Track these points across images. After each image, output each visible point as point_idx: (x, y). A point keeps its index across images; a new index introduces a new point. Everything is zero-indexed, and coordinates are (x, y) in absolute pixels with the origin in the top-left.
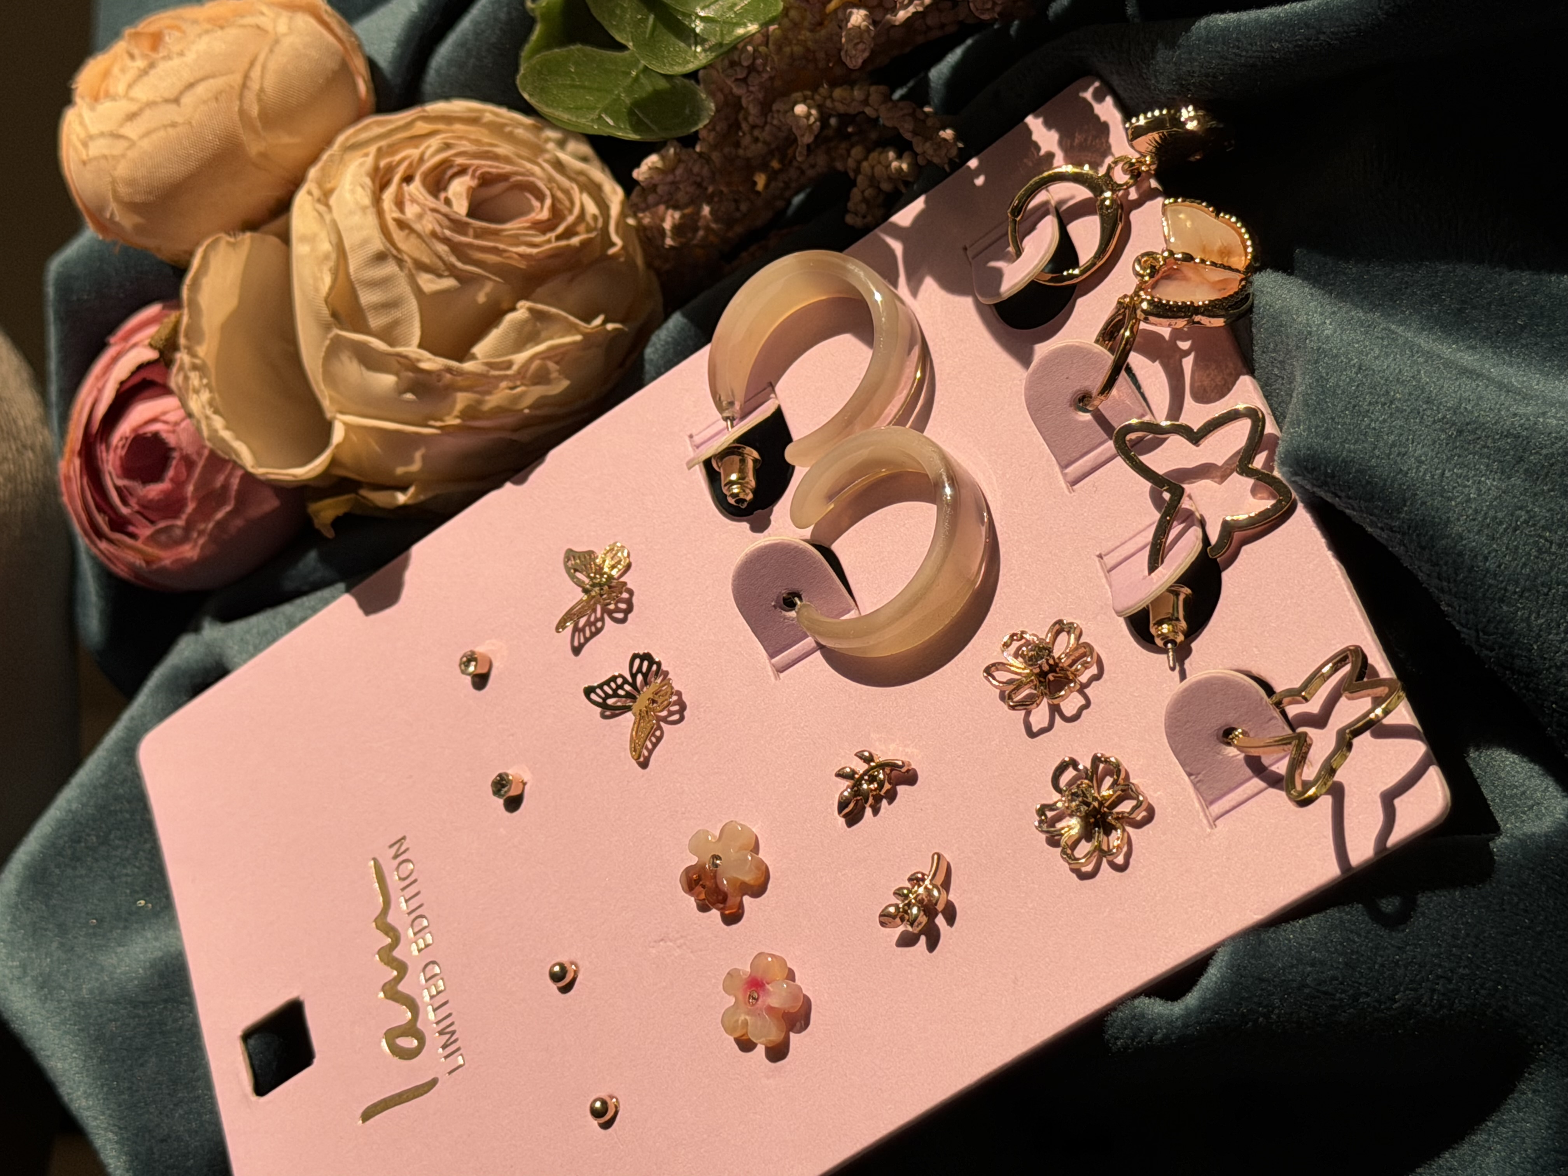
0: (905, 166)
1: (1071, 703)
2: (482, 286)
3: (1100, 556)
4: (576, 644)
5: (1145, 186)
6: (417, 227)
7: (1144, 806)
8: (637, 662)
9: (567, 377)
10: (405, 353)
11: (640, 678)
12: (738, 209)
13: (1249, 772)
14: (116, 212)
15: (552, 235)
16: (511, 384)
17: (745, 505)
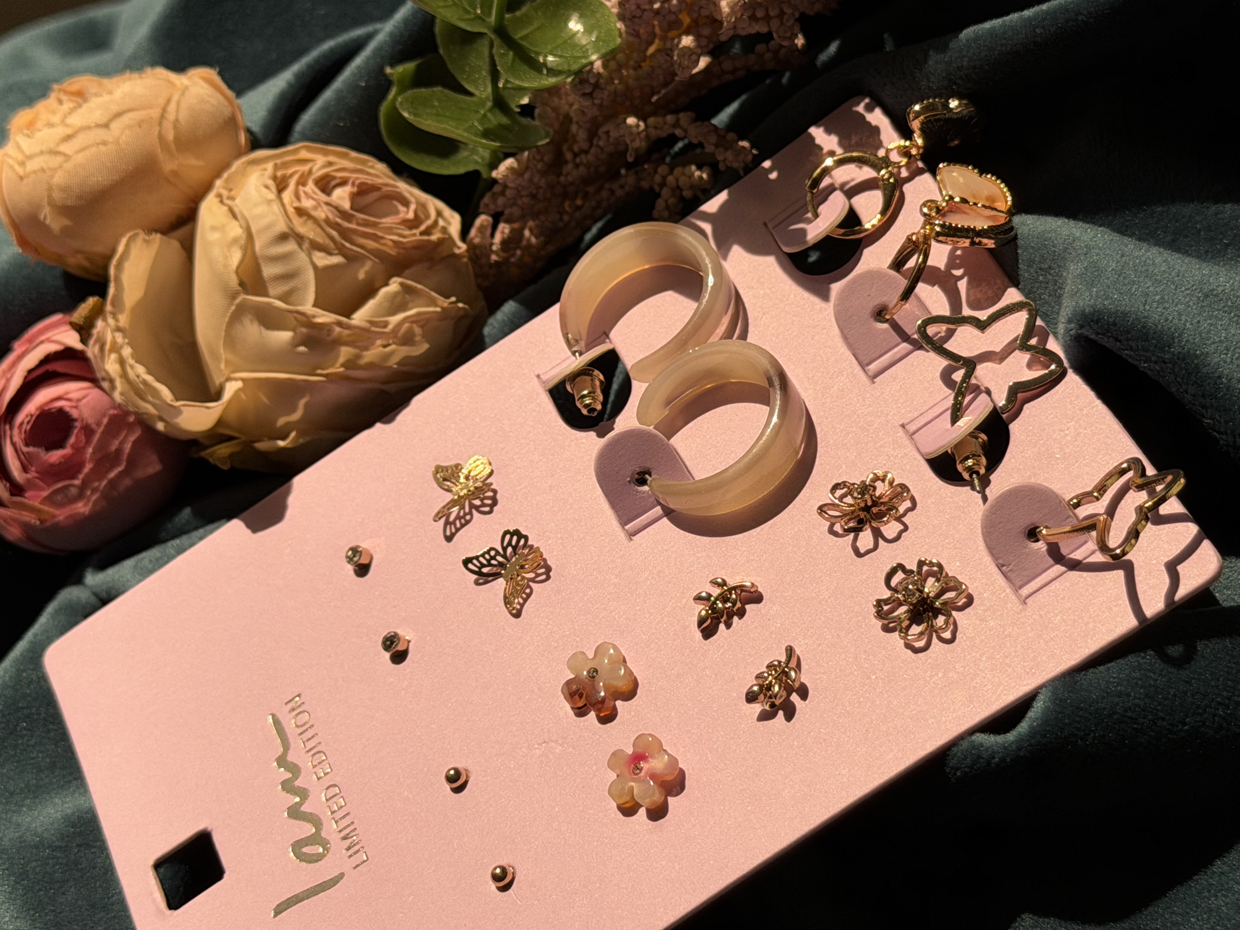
0: (705, 176)
1: (890, 529)
2: (362, 266)
3: (903, 426)
4: (448, 533)
5: (914, 166)
6: (314, 213)
7: (965, 594)
8: (508, 537)
9: (428, 341)
10: (303, 311)
11: (510, 550)
12: (561, 220)
13: (1051, 561)
14: (48, 217)
15: (416, 231)
16: (385, 343)
17: (596, 413)
